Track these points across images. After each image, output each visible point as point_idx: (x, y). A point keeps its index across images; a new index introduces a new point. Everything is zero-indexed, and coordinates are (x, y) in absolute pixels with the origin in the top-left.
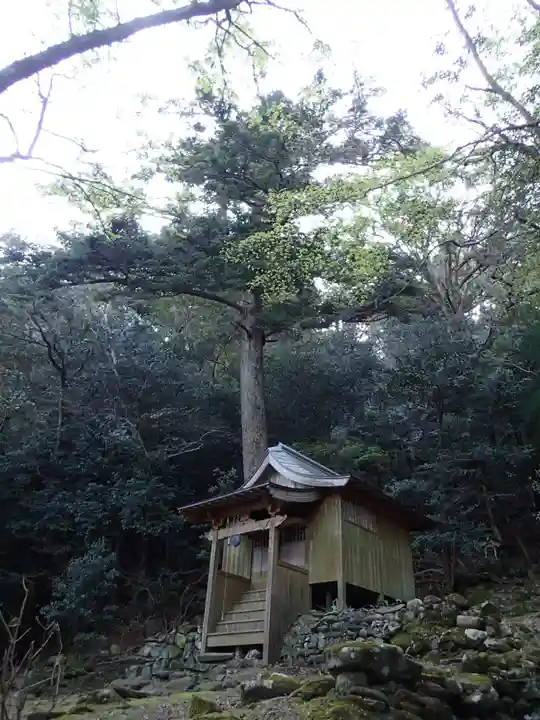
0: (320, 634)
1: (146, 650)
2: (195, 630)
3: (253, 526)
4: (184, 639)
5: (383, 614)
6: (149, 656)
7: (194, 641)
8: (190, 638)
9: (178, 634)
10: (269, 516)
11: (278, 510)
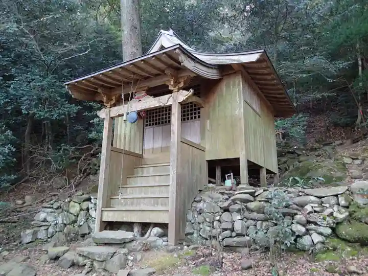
0: (235, 214)
1: (42, 216)
2: (89, 200)
3: (151, 102)
4: (77, 207)
5: (320, 198)
6: (45, 220)
7: (88, 209)
8: (84, 207)
9: (72, 203)
10: (170, 92)
11: (182, 85)
